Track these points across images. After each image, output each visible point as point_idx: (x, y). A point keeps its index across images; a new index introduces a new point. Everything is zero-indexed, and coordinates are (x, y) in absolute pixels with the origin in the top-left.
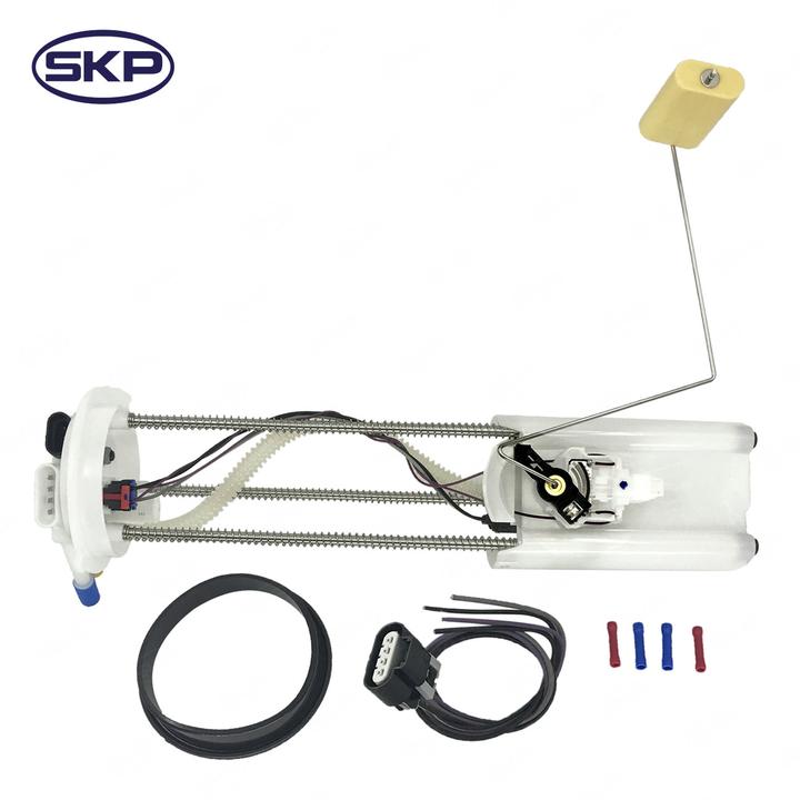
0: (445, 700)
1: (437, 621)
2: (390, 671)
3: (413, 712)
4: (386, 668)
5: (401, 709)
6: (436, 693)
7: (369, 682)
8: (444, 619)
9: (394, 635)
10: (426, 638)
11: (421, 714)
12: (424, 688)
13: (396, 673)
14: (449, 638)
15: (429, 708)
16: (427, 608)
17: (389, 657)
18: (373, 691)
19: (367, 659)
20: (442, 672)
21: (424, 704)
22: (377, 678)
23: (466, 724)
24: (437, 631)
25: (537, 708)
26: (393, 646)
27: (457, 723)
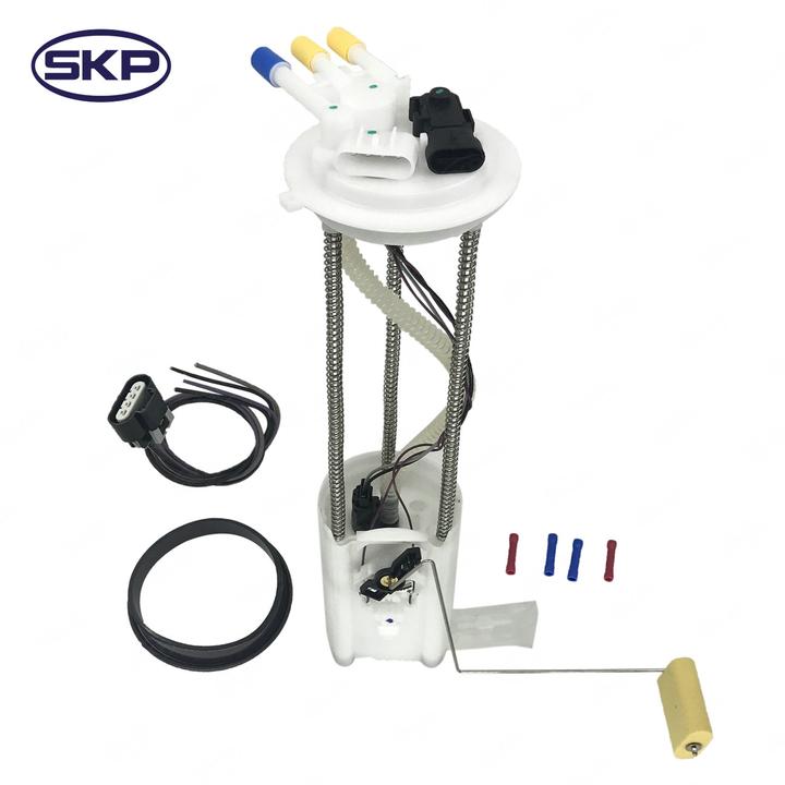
0: (171, 447)
1: (179, 381)
2: (131, 414)
3: (142, 451)
4: (129, 409)
5: (133, 446)
6: (165, 440)
7: (112, 418)
8: (185, 381)
9: (141, 384)
10: (167, 393)
11: (149, 454)
12: (156, 434)
13: (136, 415)
14: (185, 397)
15: (157, 451)
16: (173, 369)
17: (134, 401)
18: (114, 427)
19: (115, 399)
20: (173, 424)
21: (153, 446)
22: (120, 417)
23: (187, 472)
24: (177, 390)
26: (138, 393)
27: (176, 468)
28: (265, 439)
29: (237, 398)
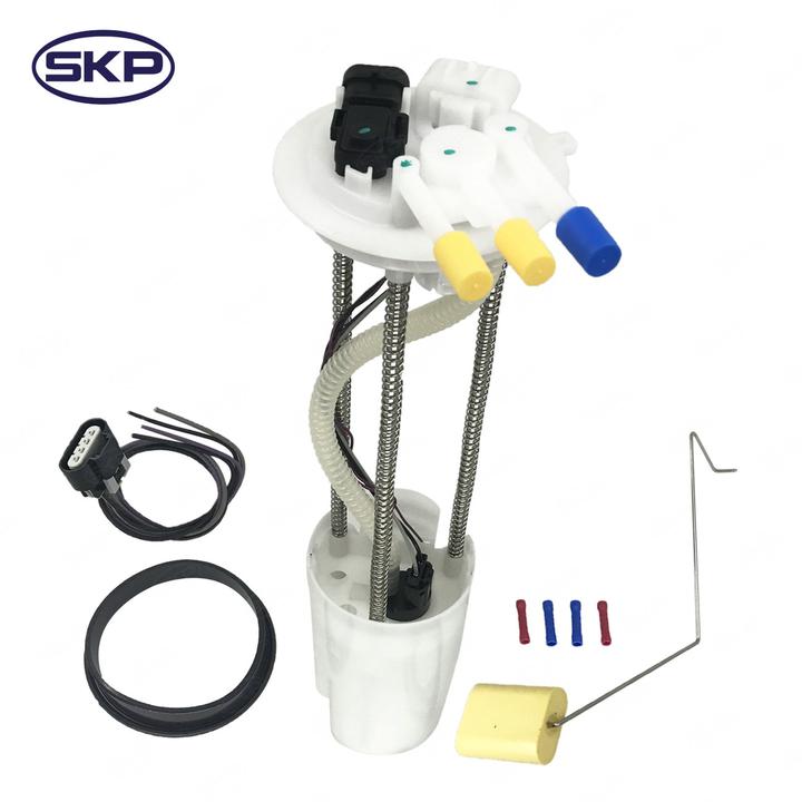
0: (126, 498)
1: (137, 427)
2: (84, 460)
3: (96, 500)
4: (82, 456)
5: (85, 495)
6: (120, 489)
7: (63, 464)
8: (144, 427)
9: (96, 429)
10: (124, 439)
11: (102, 504)
12: (111, 483)
13: (90, 462)
14: (144, 444)
15: (111, 501)
16: (131, 413)
17: (87, 448)
18: (65, 474)
19: (67, 444)
20: (130, 473)
21: (107, 495)
22: (72, 463)
23: (139, 523)
24: (134, 436)
25: (204, 525)
26: (93, 438)
27: (131, 520)
28: (228, 492)
29: (198, 446)
